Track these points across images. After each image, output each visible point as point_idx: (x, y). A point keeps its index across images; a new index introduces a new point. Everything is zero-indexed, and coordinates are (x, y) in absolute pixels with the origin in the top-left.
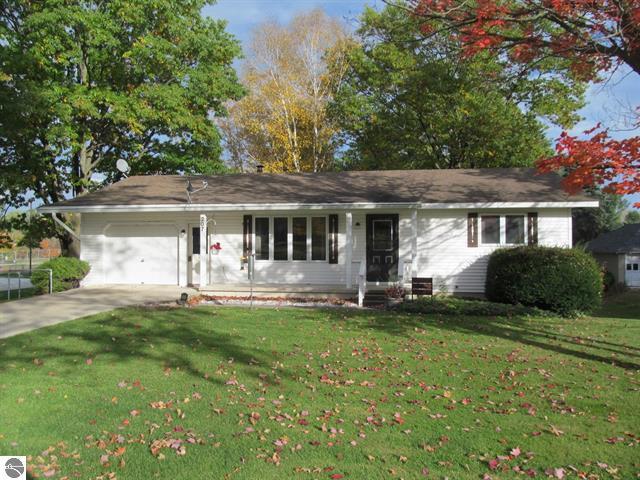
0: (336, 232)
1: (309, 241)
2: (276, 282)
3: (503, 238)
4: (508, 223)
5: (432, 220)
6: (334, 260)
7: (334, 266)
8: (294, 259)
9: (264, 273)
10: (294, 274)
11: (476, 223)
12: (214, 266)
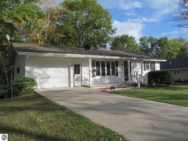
0: (118, 67)
1: (111, 70)
2: (102, 83)
3: (150, 69)
4: (150, 65)
5: (137, 64)
6: (117, 75)
7: (117, 77)
8: (107, 75)
9: (99, 81)
10: (107, 80)
11: (145, 64)
12: (83, 79)
